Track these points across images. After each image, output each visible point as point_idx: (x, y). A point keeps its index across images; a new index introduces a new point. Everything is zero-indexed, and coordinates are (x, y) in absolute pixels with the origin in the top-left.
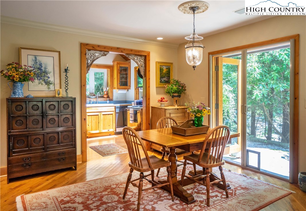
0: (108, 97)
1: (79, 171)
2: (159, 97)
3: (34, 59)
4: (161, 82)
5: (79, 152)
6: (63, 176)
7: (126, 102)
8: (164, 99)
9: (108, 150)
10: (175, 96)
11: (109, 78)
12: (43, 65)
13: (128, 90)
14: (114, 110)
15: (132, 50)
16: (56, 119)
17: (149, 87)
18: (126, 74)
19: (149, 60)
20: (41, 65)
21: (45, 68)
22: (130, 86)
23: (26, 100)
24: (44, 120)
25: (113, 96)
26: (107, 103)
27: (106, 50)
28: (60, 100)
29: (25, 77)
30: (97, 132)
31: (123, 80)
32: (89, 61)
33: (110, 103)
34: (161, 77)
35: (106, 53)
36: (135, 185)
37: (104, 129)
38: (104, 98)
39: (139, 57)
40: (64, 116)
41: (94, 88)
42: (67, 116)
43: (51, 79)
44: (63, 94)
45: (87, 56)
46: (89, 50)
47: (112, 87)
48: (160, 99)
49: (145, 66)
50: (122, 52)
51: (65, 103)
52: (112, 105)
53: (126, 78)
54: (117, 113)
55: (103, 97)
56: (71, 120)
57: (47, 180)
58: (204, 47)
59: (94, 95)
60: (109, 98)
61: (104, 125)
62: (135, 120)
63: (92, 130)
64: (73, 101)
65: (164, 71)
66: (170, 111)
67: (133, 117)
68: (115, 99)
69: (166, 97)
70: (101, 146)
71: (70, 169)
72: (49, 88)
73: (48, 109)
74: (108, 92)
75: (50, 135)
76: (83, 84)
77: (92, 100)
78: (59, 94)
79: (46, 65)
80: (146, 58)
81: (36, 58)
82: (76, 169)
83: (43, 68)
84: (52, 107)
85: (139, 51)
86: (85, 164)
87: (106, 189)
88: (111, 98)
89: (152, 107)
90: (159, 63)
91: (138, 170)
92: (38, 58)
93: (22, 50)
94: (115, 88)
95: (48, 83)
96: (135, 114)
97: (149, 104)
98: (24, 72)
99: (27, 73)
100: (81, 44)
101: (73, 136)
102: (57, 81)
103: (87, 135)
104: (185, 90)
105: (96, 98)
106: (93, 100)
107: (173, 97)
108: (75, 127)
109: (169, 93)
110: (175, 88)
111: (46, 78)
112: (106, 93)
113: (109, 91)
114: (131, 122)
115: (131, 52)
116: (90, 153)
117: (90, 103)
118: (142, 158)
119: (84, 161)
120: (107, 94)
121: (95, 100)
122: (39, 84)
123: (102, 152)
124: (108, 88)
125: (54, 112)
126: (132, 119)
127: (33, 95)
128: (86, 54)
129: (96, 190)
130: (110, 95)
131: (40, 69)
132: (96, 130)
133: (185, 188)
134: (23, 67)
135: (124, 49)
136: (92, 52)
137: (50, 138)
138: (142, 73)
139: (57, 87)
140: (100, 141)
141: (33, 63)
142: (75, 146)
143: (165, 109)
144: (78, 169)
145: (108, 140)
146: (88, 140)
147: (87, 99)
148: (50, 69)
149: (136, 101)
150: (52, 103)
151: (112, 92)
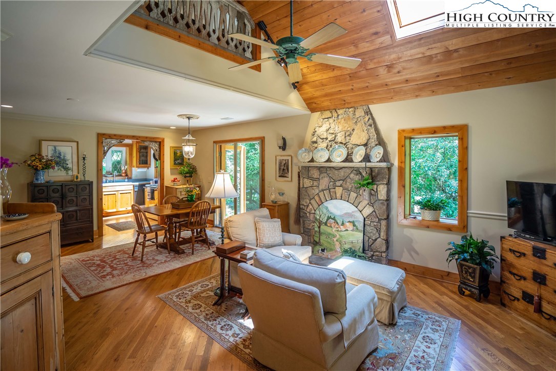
0: (127, 175)
1: (96, 243)
2: (173, 177)
3: (54, 149)
4: (175, 164)
5: (95, 228)
6: (81, 247)
7: (146, 180)
8: (177, 179)
9: (124, 226)
10: (187, 177)
11: (128, 156)
12: (62, 154)
13: (148, 169)
14: (132, 188)
15: (147, 138)
16: (75, 199)
17: (163, 169)
18: (147, 153)
19: (164, 146)
20: (60, 154)
21: (64, 156)
22: (150, 164)
23: (48, 185)
24: (64, 201)
25: (131, 175)
26: (125, 181)
27: (121, 138)
28: (78, 184)
29: (48, 166)
30: (115, 210)
31: (143, 158)
32: (106, 148)
33: (128, 182)
34: (175, 160)
35: (122, 141)
36: (140, 244)
37: (121, 208)
38: (123, 176)
39: (154, 143)
40: (82, 197)
41: (111, 166)
42: (85, 197)
43: (70, 166)
44: (81, 178)
45: (104, 144)
46: (106, 139)
47: (131, 166)
48: (173, 179)
49: (160, 151)
50: (137, 139)
51: (83, 186)
52: (131, 183)
53: (147, 156)
54: (136, 191)
55: (121, 175)
56: (88, 200)
57: (68, 250)
58: (197, 145)
59: (111, 174)
60: (128, 177)
61: (121, 203)
62: (152, 198)
63: (108, 209)
64: (90, 184)
65: (178, 155)
66: (181, 190)
67: (150, 195)
68: (134, 177)
69: (179, 177)
70: (118, 224)
71: (87, 241)
72: (67, 174)
73: (67, 191)
74: (126, 170)
75: (69, 213)
76: (99, 169)
77: (108, 179)
78: (77, 179)
79: (65, 154)
80: (161, 144)
81: (55, 148)
82: (93, 241)
83: (62, 157)
84: (71, 190)
85: (154, 138)
86: (101, 238)
87: (119, 251)
88: (130, 176)
89: (166, 186)
90: (173, 147)
91: (142, 233)
92: (57, 148)
93: (43, 142)
94: (134, 167)
95: (67, 169)
96: (153, 192)
97: (163, 184)
98: (46, 162)
99: (49, 162)
100: (98, 134)
101: (91, 213)
102: (75, 168)
103: (103, 214)
104: (196, 171)
105: (113, 176)
106: (110, 178)
107: (185, 177)
108: (92, 206)
109: (181, 173)
110: (186, 169)
111: (65, 165)
112: (124, 171)
113: (128, 170)
114: (148, 200)
115: (145, 139)
116: (106, 229)
117: (106, 182)
118: (145, 226)
119: (101, 235)
120: (126, 172)
121: (112, 179)
122: (58, 170)
123: (118, 228)
124: (126, 167)
125: (73, 194)
126: (149, 197)
127: (53, 179)
128: (102, 143)
129: (111, 252)
130: (129, 173)
131: (59, 157)
132: (113, 209)
133: (181, 247)
134: (45, 158)
135: (140, 137)
136: (109, 140)
137: (69, 216)
138: (157, 157)
139: (75, 173)
140: (117, 219)
141: (53, 152)
142: (92, 222)
143: (177, 189)
144: (94, 241)
145: (126, 218)
146: (104, 219)
147: (103, 178)
148: (68, 157)
149: (154, 179)
150: (71, 186)
151: (131, 171)
